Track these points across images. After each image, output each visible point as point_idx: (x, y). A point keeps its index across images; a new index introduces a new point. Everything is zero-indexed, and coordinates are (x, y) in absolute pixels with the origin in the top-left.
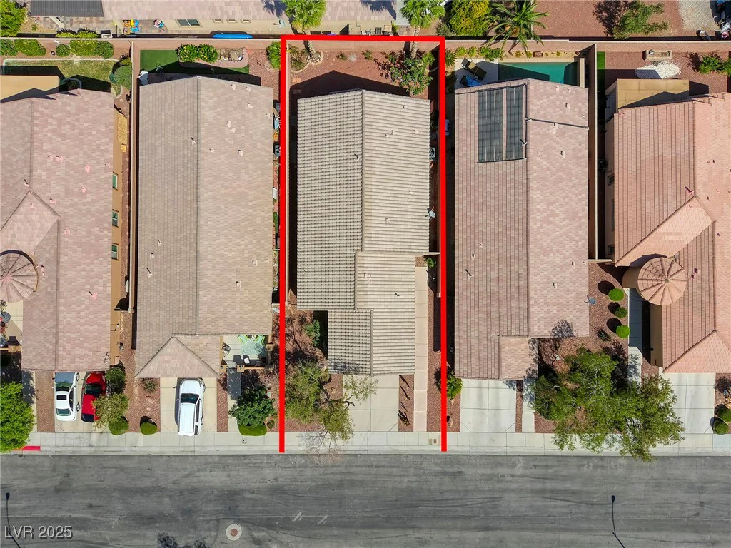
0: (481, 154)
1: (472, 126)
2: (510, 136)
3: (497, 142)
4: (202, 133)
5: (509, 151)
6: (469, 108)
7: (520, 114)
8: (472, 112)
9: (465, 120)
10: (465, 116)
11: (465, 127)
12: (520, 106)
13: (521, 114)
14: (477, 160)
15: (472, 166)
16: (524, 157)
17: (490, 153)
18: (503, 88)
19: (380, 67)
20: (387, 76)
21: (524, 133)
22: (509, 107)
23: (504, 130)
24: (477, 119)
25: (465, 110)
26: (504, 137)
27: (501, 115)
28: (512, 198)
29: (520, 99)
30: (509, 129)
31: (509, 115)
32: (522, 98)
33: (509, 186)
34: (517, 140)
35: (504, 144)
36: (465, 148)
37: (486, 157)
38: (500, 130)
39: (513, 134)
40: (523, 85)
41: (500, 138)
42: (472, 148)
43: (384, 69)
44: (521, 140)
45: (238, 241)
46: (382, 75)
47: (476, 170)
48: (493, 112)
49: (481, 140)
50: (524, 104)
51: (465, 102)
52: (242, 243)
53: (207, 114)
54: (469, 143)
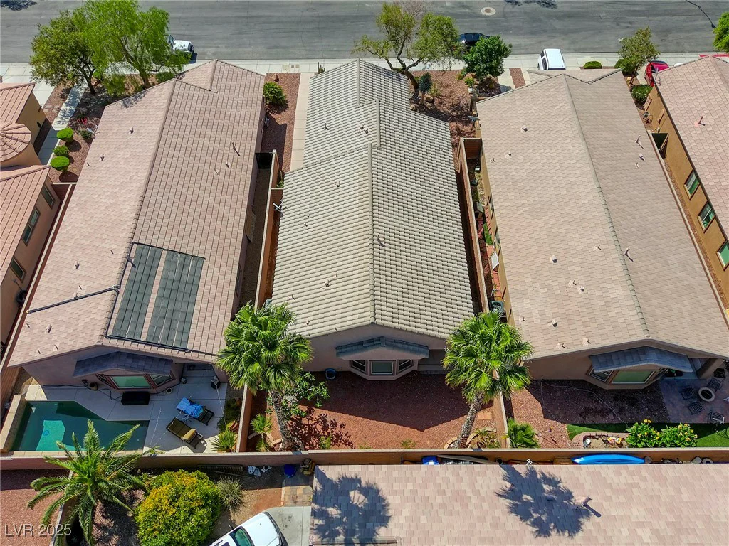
0: (198, 268)
1: (204, 306)
2: (151, 276)
3: (171, 275)
4: (619, 265)
5: (155, 259)
6: (206, 333)
7: (127, 300)
8: (201, 324)
9: (215, 318)
10: (214, 323)
11: (216, 308)
12: (124, 310)
13: (124, 299)
14: (205, 263)
15: (213, 258)
16: (135, 246)
17: (183, 265)
18: (146, 343)
19: (344, 437)
20: (334, 424)
21: (127, 273)
22: (142, 313)
23: (156, 287)
24: (196, 313)
25: (212, 331)
26: (158, 278)
27: (157, 307)
28: (163, 205)
29: (121, 320)
30: (148, 285)
31: (143, 304)
32: (118, 319)
33: (166, 220)
34: (140, 269)
35: (161, 269)
36: (221, 282)
37: (192, 262)
38: (163, 288)
39: (145, 278)
40: (111, 337)
41: (165, 278)
42: (209, 279)
43: (338, 436)
44: (134, 266)
45: (535, 167)
46: (343, 426)
47: (208, 251)
48: (169, 314)
49: (194, 284)
50: (116, 310)
51: (210, 341)
52: (529, 167)
53: (618, 291)
54: (214, 287)
